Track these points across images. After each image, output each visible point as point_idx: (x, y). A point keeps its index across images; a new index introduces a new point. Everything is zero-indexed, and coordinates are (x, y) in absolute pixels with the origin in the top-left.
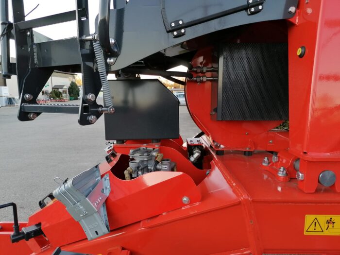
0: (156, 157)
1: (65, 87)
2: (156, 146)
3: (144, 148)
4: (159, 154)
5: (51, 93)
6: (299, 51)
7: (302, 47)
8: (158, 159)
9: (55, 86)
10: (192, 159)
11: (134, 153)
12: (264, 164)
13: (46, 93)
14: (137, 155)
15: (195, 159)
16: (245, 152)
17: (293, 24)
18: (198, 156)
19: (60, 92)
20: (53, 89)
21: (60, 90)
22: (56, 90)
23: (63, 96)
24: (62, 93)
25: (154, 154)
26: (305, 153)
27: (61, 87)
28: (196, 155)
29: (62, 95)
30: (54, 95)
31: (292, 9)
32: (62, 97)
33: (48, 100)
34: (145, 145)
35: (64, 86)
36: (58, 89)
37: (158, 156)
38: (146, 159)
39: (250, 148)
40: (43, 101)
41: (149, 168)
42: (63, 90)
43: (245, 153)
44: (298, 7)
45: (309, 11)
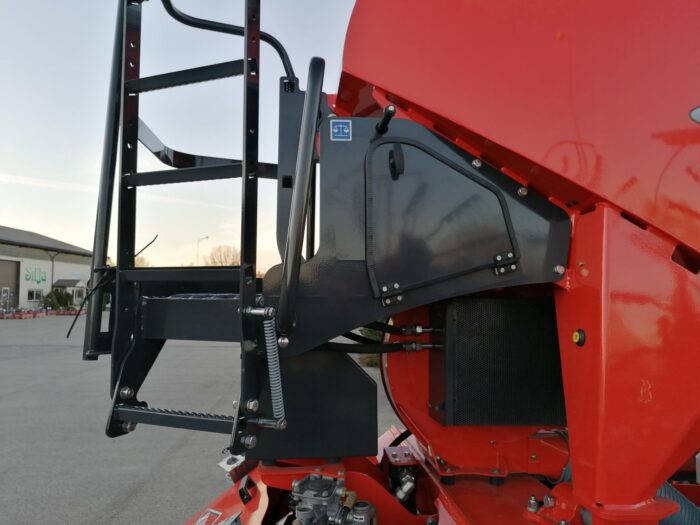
0: (344, 499)
1: (80, 284)
2: (339, 473)
3: (316, 475)
4: (348, 493)
5: (49, 296)
6: (576, 337)
7: (579, 331)
8: (349, 503)
9: (59, 281)
10: (401, 494)
11: (302, 489)
12: (531, 510)
13: (38, 296)
14: (309, 494)
15: (406, 493)
16: (491, 478)
17: (562, 289)
18: (411, 488)
19: (68, 295)
20: (53, 286)
21: (69, 290)
22: (59, 289)
23: (75, 302)
24: (72, 296)
25: (340, 491)
26: (598, 505)
27: (73, 283)
28: (408, 486)
29: (72, 300)
30: (55, 301)
31: (560, 269)
32: (72, 304)
33: (41, 311)
34: (318, 470)
35: (77, 281)
36: (64, 287)
37: (346, 496)
38: (325, 504)
39: (499, 471)
40: (28, 312)
41: (330, 519)
42: (75, 289)
43: (491, 480)
44: (567, 266)
45: (585, 272)
